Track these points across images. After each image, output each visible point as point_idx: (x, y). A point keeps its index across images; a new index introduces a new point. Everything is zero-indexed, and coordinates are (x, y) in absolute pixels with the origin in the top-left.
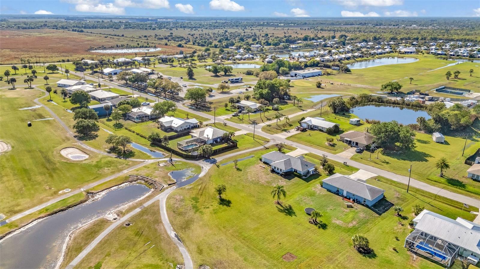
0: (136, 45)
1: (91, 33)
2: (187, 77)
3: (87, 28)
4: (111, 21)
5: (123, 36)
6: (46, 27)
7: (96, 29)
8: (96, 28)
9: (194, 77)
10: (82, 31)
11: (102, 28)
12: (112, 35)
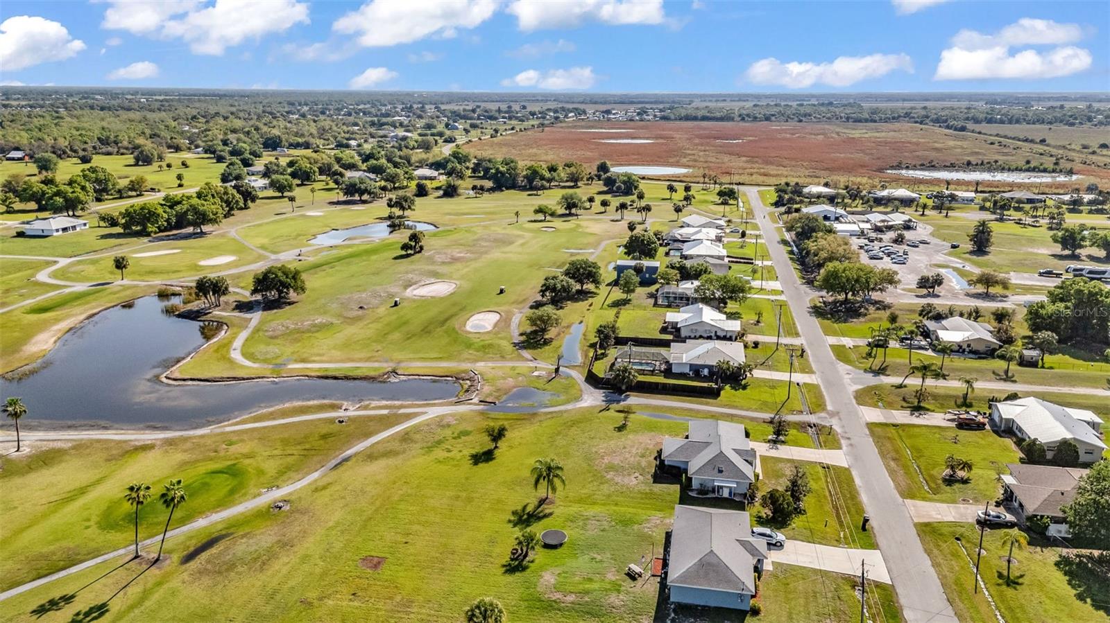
0: (1021, 163)
1: (980, 133)
2: (969, 246)
3: (996, 122)
4: (1090, 106)
5: (1043, 141)
6: (907, 119)
7: (1017, 125)
8: (1018, 122)
9: (987, 249)
10: (963, 129)
11: (1034, 123)
12: (1019, 140)
